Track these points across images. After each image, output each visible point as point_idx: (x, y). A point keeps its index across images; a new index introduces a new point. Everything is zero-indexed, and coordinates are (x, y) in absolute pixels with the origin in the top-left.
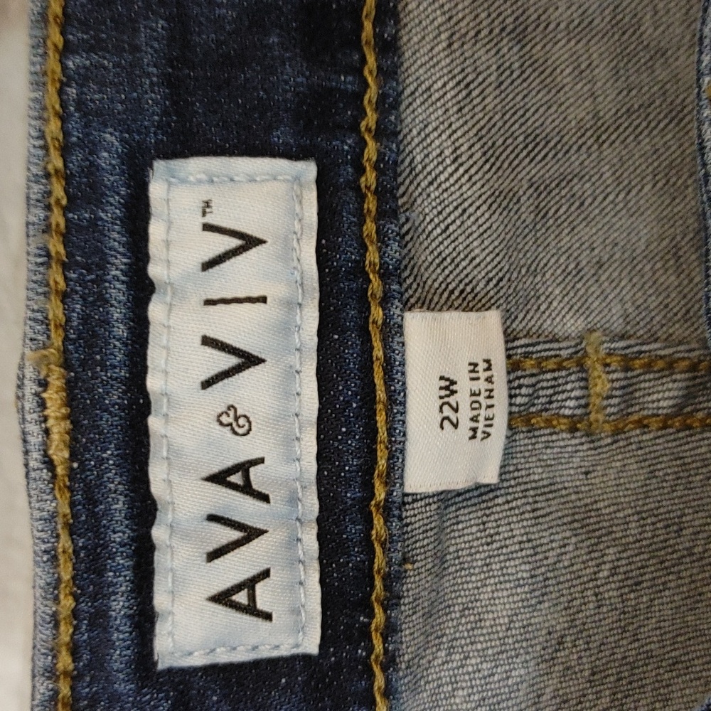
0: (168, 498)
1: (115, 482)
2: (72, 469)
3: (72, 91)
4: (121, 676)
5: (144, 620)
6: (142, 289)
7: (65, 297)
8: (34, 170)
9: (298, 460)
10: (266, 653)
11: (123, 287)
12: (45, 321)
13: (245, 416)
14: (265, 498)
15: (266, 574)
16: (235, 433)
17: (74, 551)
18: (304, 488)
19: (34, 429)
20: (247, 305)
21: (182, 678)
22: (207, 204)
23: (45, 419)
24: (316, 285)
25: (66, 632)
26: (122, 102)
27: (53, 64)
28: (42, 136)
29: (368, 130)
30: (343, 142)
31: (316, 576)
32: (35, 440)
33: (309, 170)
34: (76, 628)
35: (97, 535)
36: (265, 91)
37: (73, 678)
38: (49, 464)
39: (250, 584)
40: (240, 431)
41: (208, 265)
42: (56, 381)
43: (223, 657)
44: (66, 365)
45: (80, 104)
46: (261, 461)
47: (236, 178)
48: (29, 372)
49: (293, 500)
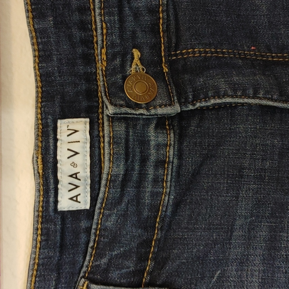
0: (61, 180)
1: (51, 176)
2: (43, 174)
3: (43, 109)
4: (51, 212)
5: (56, 202)
6: (56, 140)
7: (41, 142)
8: (36, 123)
9: (86, 172)
10: (79, 208)
11: (52, 140)
12: (38, 146)
13: (76, 164)
14: (80, 180)
15: (80, 194)
16: (74, 167)
17: (43, 190)
18: (87, 178)
19: (36, 166)
20: (76, 143)
21: (63, 213)
22: (68, 126)
23: (38, 164)
24: (90, 139)
25: (41, 204)
26: (52, 110)
27: (39, 105)
28: (37, 117)
29: (100, 112)
30: (95, 115)
31: (89, 195)
32: (36, 168)
33: (88, 120)
34: (43, 203)
35: (47, 187)
36: (79, 107)
37: (42, 212)
38: (39, 173)
39: (77, 196)
40: (75, 167)
41: (68, 136)
42: (40, 157)
43: (71, 209)
44: (42, 154)
45: (44, 111)
46: (79, 173)
47: (74, 122)
48: (35, 156)
49: (85, 180)
